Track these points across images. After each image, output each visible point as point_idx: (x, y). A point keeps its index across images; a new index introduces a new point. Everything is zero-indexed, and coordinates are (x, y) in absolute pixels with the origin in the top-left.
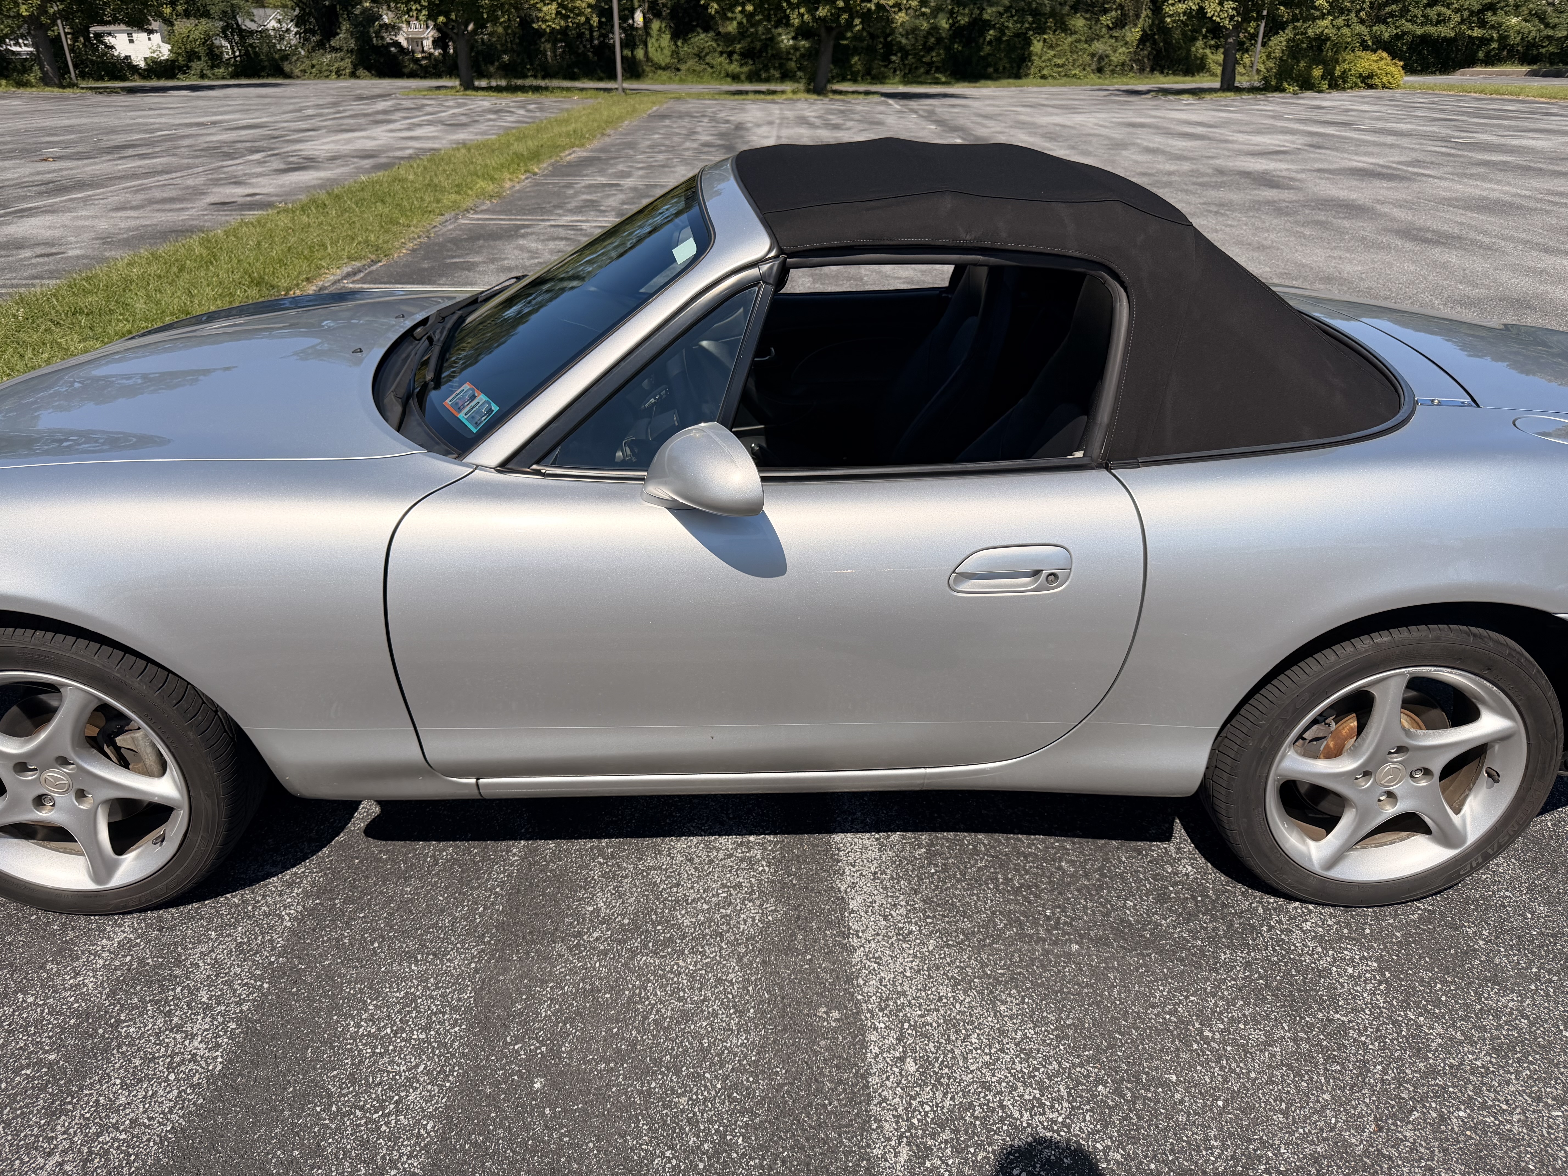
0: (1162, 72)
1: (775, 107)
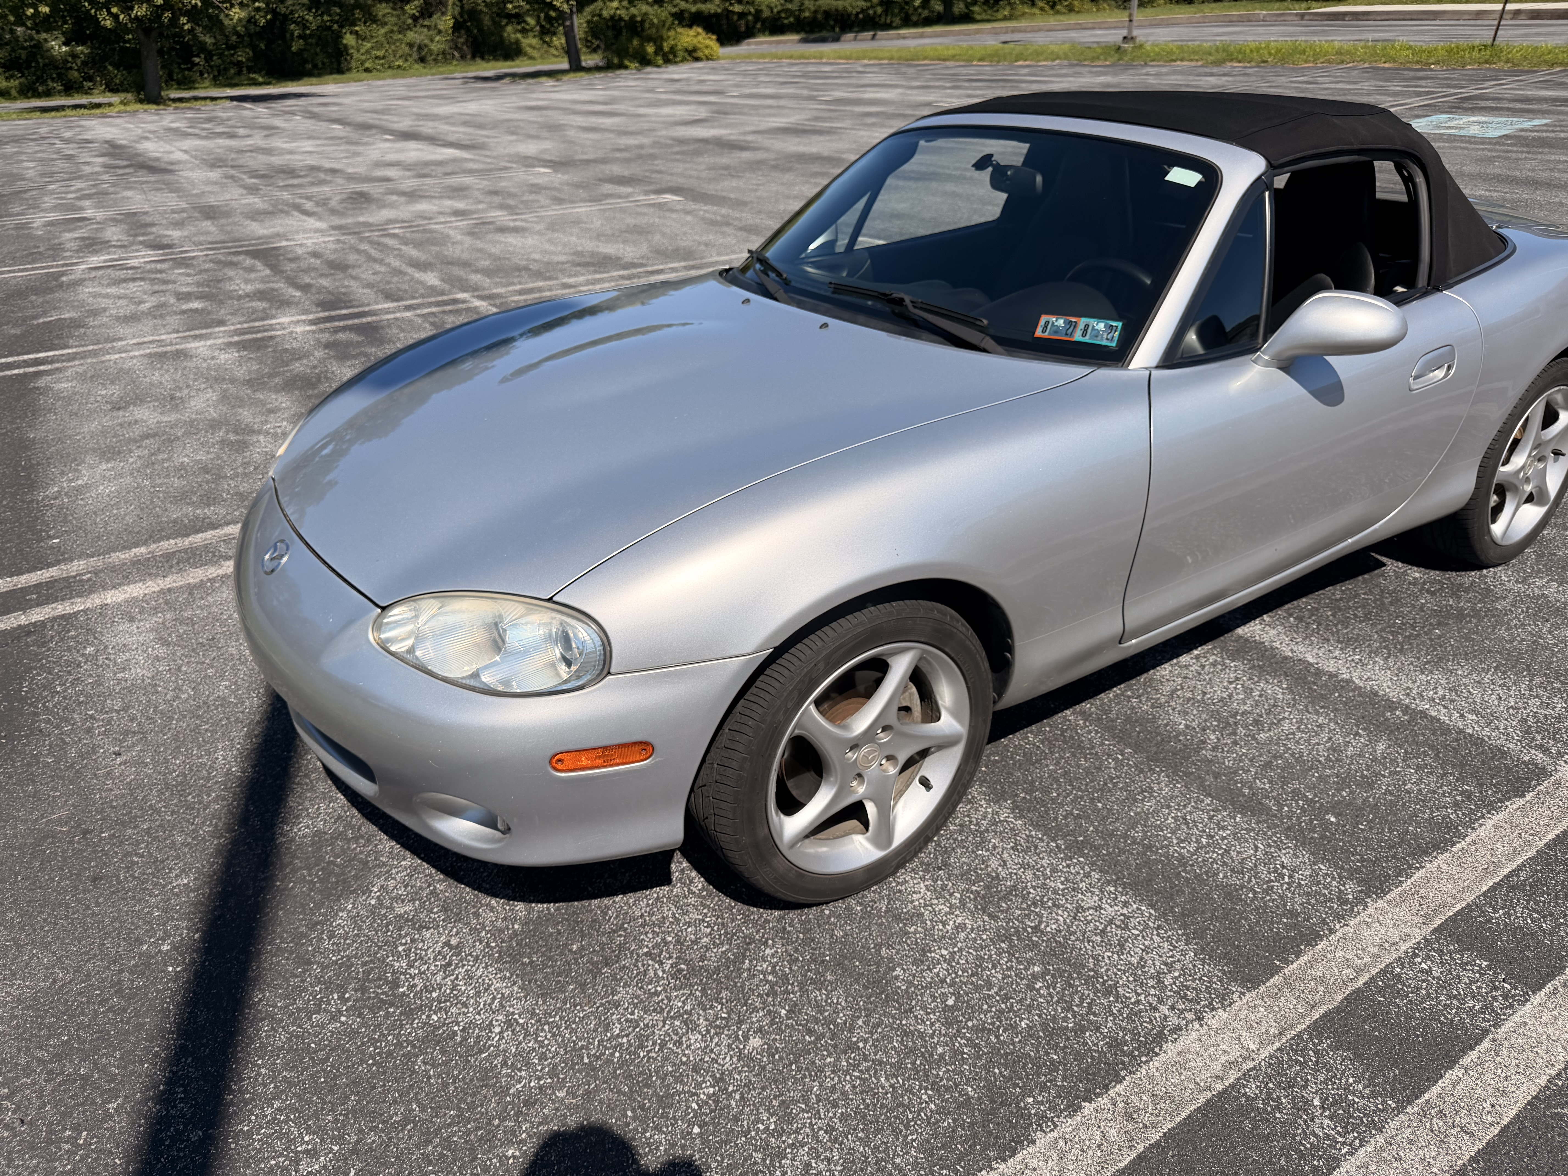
0: (483, 58)
1: (118, 121)
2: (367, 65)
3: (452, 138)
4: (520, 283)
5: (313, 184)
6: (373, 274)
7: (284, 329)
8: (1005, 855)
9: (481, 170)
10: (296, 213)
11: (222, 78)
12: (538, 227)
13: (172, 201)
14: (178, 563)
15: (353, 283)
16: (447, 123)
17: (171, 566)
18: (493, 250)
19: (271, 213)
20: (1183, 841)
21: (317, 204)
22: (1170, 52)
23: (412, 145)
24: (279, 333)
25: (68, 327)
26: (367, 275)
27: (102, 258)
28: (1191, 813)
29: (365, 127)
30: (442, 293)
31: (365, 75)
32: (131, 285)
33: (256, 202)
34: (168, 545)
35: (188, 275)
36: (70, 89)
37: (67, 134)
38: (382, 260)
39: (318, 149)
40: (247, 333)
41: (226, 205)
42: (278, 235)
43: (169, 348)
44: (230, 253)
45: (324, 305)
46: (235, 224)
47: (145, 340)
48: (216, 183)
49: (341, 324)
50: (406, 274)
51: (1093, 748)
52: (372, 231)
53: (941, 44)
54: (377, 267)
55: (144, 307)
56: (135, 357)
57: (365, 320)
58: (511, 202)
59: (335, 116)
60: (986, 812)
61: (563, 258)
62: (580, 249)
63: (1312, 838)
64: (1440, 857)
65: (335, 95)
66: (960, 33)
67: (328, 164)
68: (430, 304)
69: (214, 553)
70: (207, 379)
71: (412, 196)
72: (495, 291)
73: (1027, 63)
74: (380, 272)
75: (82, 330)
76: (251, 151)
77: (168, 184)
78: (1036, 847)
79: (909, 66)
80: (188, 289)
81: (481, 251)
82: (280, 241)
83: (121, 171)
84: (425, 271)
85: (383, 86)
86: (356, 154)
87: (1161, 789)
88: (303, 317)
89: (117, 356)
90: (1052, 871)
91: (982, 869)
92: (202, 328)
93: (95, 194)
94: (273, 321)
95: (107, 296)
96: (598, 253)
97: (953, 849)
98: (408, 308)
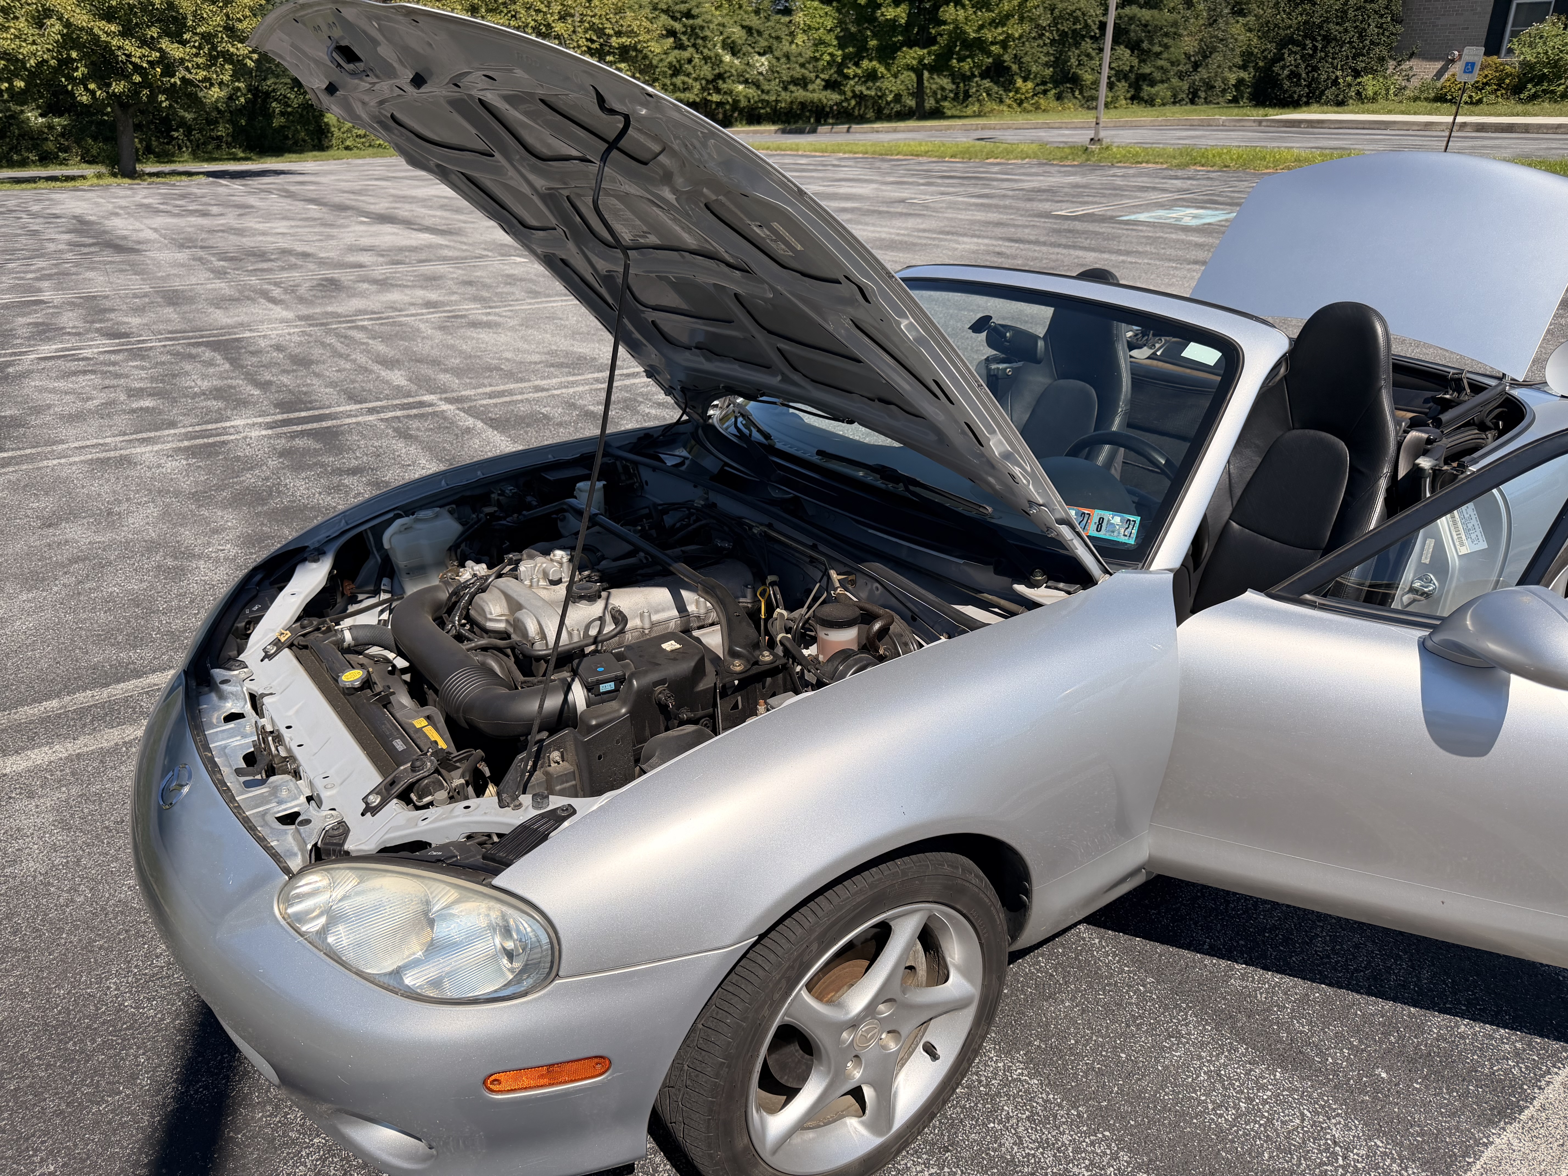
1: (89, 195)
2: (348, 143)
3: (428, 222)
4: (491, 386)
5: (283, 269)
6: (337, 371)
7: (238, 432)
8: (1021, 1129)
9: (457, 258)
10: (263, 301)
11: (201, 152)
12: (512, 323)
13: (136, 284)
14: (92, 721)
15: (315, 381)
16: (425, 207)
17: (84, 725)
18: (464, 347)
19: (237, 300)
20: (1220, 1106)
21: (286, 291)
22: (1137, 155)
23: (388, 228)
24: (232, 437)
25: (7, 426)
26: (331, 374)
27: (54, 347)
28: (1225, 1066)
29: (342, 208)
30: (409, 395)
31: (345, 152)
32: (81, 378)
33: (221, 286)
34: (84, 698)
35: (143, 368)
36: (45, 159)
37: (35, 208)
38: (349, 355)
39: (291, 231)
40: (198, 437)
41: (191, 290)
42: (242, 324)
43: (112, 454)
44: (189, 344)
45: (284, 406)
46: (197, 311)
47: (88, 443)
48: (183, 265)
49: (299, 428)
50: (371, 372)
51: (1112, 975)
52: (340, 322)
53: (914, 139)
54: (342, 363)
55: (90, 405)
56: (75, 463)
57: (324, 424)
58: (485, 294)
59: (313, 195)
60: (996, 1068)
61: (536, 358)
62: (554, 347)
63: (1363, 1101)
64: (1509, 1128)
65: (315, 174)
66: (931, 129)
67: (300, 248)
68: (395, 407)
69: (134, 708)
70: (150, 490)
71: (384, 284)
72: (463, 393)
73: (998, 160)
74: (344, 370)
75: (22, 430)
76: (223, 231)
77: (133, 265)
78: (1055, 1117)
79: (883, 160)
80: (141, 385)
81: (452, 347)
82: (243, 332)
83: (86, 250)
84: (391, 369)
85: (363, 165)
86: (330, 237)
87: (1189, 1034)
88: (260, 420)
89: (55, 462)
90: (1076, 1151)
91: (995, 1150)
92: (150, 431)
93: (56, 274)
94: (228, 424)
95: (54, 391)
96: (573, 353)
97: (961, 1122)
98: (371, 411)
